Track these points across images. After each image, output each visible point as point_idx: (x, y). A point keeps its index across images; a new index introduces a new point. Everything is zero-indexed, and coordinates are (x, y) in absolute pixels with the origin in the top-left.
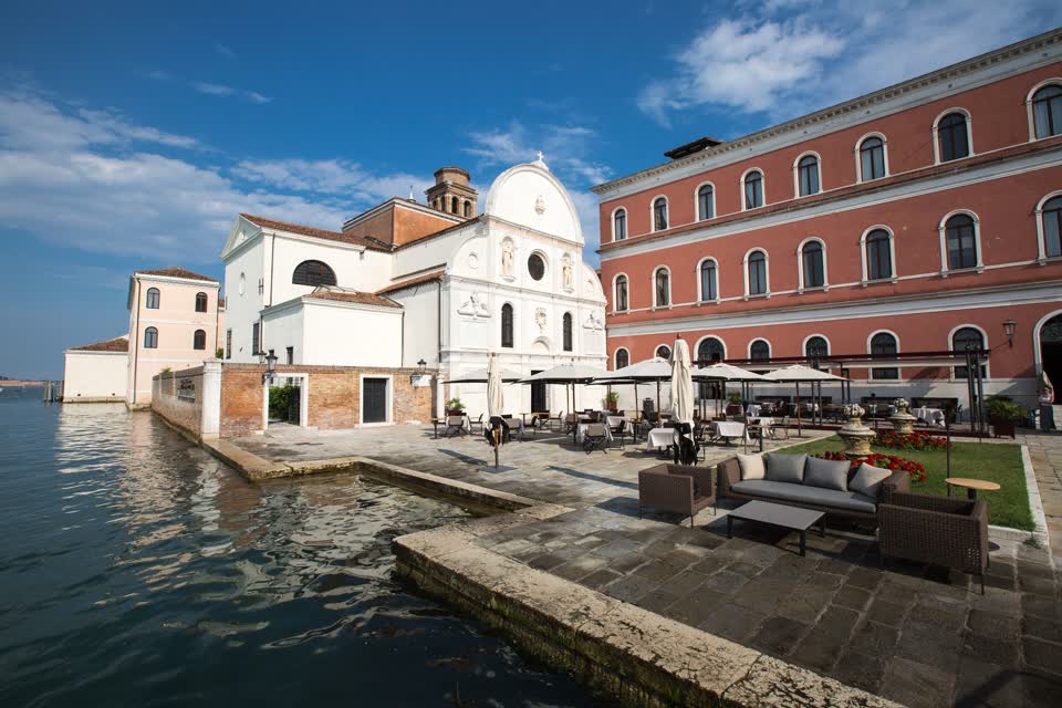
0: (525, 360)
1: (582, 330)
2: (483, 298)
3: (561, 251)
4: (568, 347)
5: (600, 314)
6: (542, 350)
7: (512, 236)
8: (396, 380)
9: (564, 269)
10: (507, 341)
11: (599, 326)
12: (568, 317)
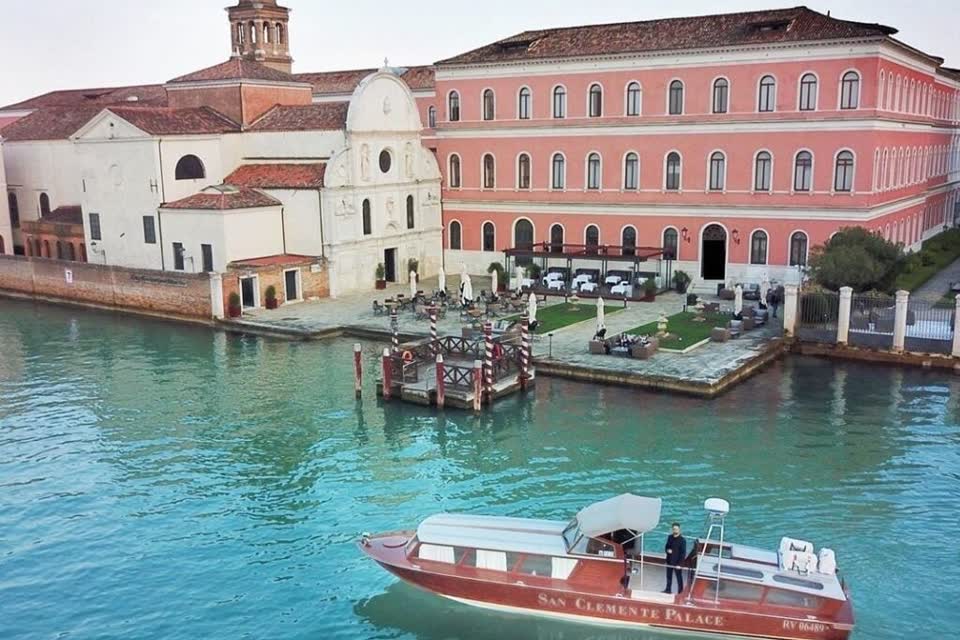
0: (380, 242)
1: (422, 208)
2: (350, 200)
3: (403, 142)
4: (411, 225)
5: (436, 190)
6: (392, 232)
7: (367, 142)
8: (302, 271)
9: (407, 156)
10: (367, 230)
11: (436, 201)
12: (410, 199)
